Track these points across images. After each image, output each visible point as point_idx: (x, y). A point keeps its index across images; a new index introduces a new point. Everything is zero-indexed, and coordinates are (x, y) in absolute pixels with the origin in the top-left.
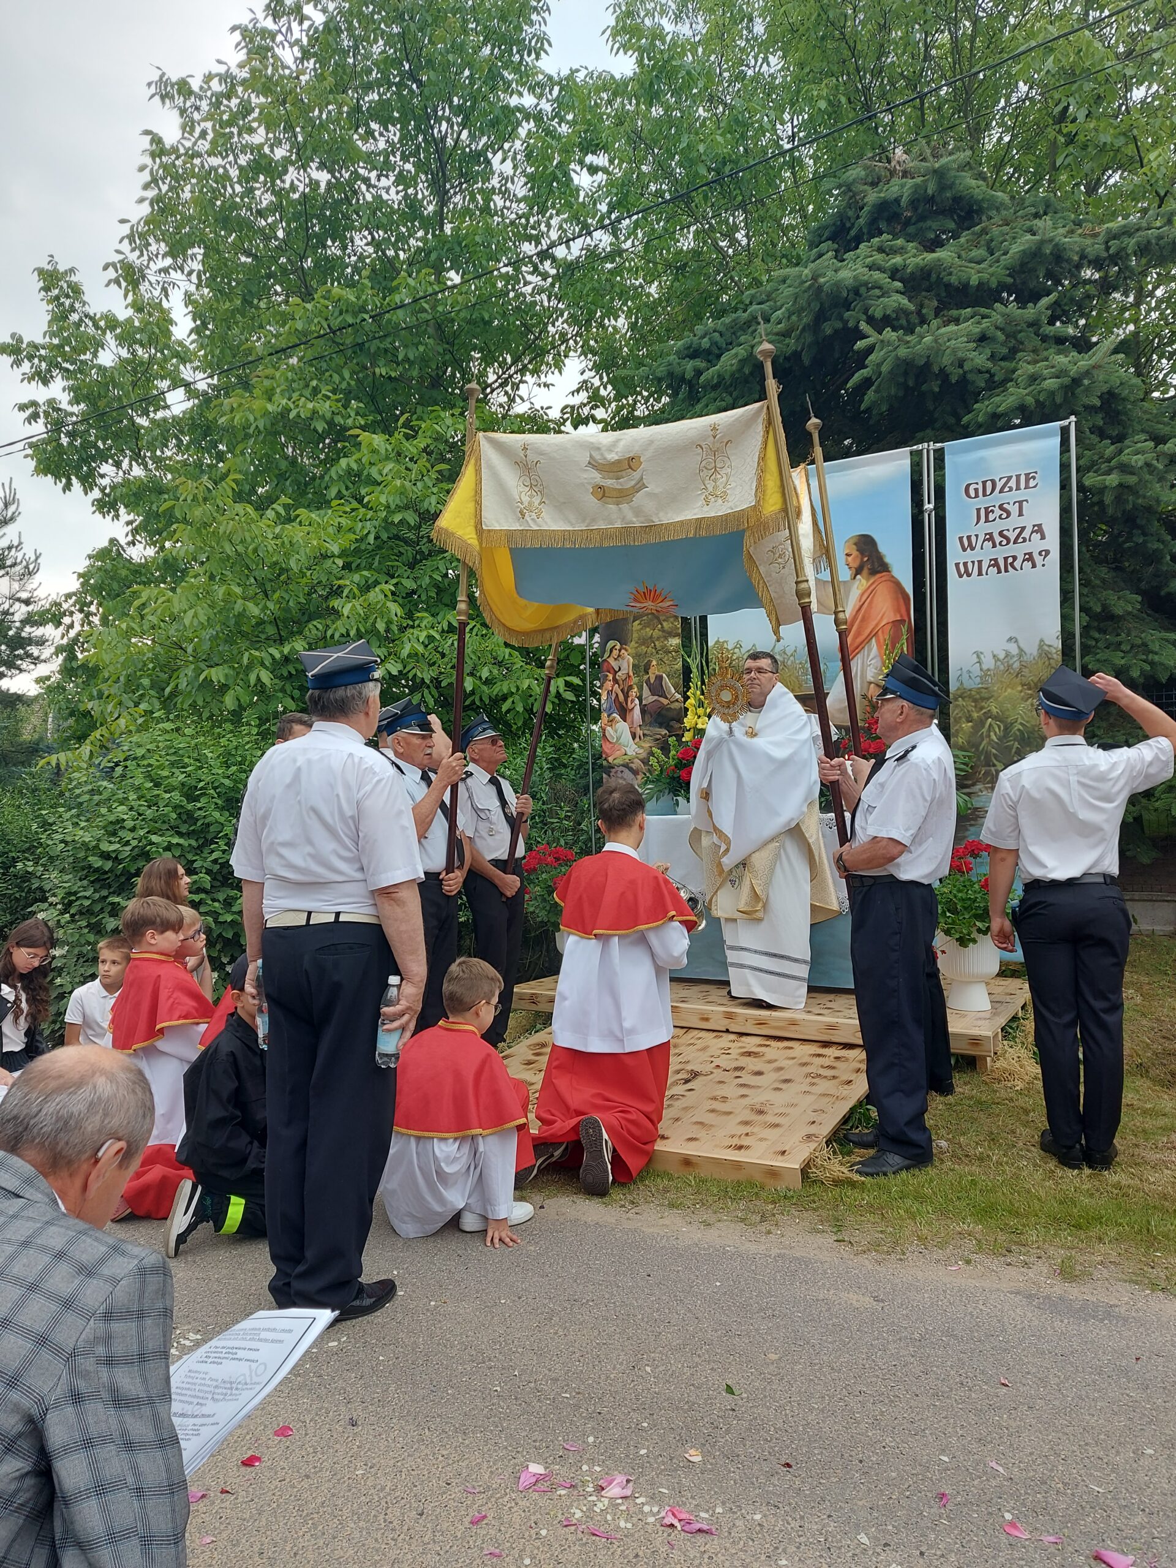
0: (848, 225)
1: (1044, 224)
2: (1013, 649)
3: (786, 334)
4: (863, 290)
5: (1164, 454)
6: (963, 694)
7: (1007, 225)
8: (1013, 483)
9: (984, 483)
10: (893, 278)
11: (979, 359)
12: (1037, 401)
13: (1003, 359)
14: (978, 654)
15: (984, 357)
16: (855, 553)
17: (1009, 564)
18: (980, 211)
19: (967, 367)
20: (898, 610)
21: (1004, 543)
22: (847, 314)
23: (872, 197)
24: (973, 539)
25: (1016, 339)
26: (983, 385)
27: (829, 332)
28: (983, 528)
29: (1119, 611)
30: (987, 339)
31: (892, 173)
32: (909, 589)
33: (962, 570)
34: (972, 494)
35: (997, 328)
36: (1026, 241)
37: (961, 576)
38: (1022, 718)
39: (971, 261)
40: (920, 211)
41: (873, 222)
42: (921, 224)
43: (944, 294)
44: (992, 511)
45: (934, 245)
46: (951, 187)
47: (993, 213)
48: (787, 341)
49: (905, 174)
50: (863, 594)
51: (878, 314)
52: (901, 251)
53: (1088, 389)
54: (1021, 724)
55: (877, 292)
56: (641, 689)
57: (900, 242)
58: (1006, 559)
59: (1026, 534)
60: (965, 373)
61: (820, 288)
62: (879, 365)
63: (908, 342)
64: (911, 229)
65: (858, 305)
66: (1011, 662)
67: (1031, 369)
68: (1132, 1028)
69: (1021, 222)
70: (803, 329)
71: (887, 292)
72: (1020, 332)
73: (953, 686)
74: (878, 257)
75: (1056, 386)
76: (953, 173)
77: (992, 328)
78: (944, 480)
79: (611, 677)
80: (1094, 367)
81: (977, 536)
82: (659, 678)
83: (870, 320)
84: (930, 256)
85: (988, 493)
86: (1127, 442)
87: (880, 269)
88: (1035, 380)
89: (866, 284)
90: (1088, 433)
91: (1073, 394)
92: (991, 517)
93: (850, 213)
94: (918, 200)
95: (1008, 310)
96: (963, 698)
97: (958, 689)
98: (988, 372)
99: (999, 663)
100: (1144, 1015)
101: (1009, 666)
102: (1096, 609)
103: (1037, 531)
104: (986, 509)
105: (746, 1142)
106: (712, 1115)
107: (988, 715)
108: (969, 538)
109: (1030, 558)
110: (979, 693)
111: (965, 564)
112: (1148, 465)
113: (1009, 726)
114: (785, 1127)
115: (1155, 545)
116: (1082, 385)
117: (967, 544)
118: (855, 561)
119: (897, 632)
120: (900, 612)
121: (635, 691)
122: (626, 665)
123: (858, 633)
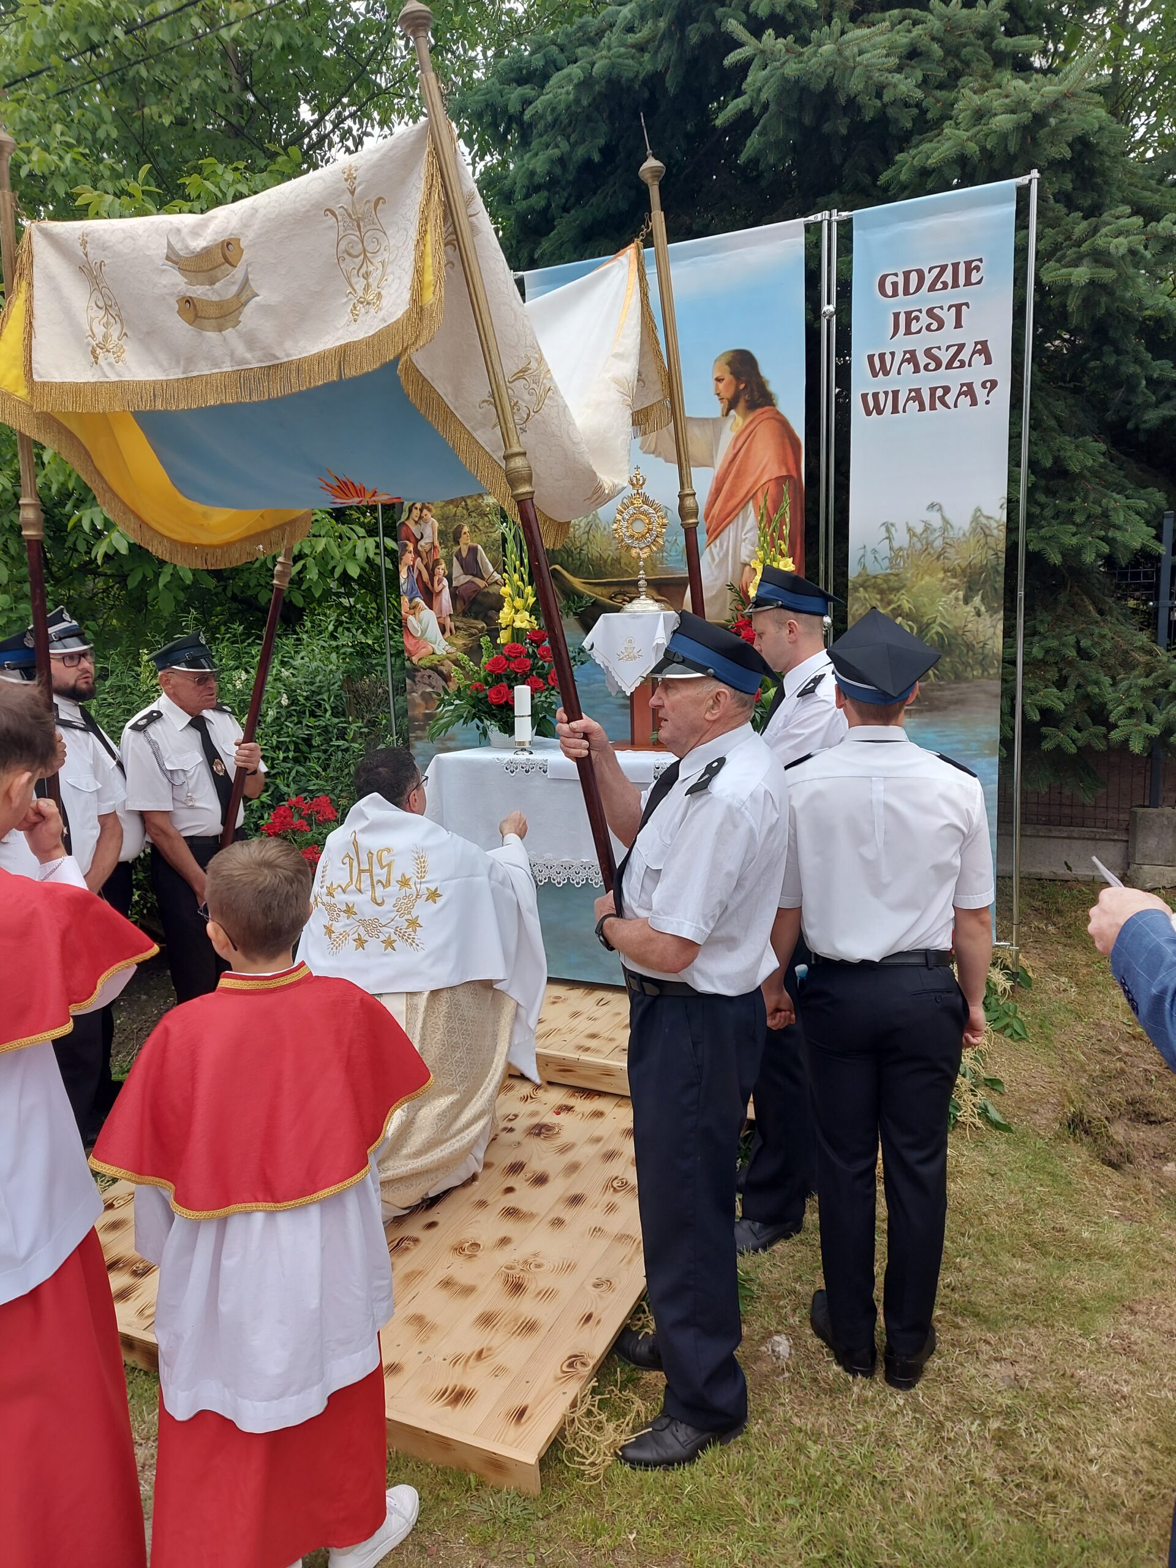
2: (936, 520)
5: (1157, 237)
6: (867, 583)
8: (948, 277)
9: (907, 275)
11: (905, 85)
12: (983, 149)
13: (941, 86)
14: (888, 527)
15: (911, 82)
16: (728, 377)
17: (939, 397)
19: (887, 97)
20: (784, 462)
21: (932, 366)
22: (718, 13)
24: (888, 358)
25: (959, 56)
26: (909, 125)
27: (695, 40)
28: (902, 343)
29: (1075, 468)
30: (920, 54)
33: (871, 404)
34: (889, 292)
35: (933, 39)
37: (868, 413)
38: (943, 617)
44: (917, 318)
48: (644, 56)
50: (737, 439)
51: (762, 11)
53: (1055, 132)
54: (942, 625)
56: (450, 565)
58: (933, 390)
59: (965, 355)
60: (885, 106)
62: (760, 90)
63: (801, 54)
66: (931, 538)
67: (977, 100)
68: (1063, 1038)
72: (965, 45)
73: (852, 571)
75: (1010, 126)
77: (927, 39)
78: (850, 270)
79: (411, 547)
80: (1065, 96)
81: (893, 354)
82: (473, 551)
83: (749, 19)
85: (912, 289)
86: (1106, 216)
88: (981, 117)
90: (1052, 201)
91: (1034, 139)
92: (915, 326)
95: (948, 11)
96: (865, 588)
97: (860, 575)
98: (918, 105)
99: (915, 539)
100: (1079, 1017)
101: (929, 544)
102: (1048, 463)
103: (980, 352)
104: (908, 314)
105: (474, 1378)
106: (444, 1294)
107: (898, 612)
108: (882, 356)
109: (968, 390)
110: (886, 581)
111: (875, 396)
112: (1132, 252)
113: (924, 629)
114: (543, 1332)
115: (1133, 369)
116: (1047, 124)
117: (879, 366)
118: (728, 390)
119: (780, 493)
120: (786, 465)
121: (442, 568)
122: (430, 530)
123: (731, 495)
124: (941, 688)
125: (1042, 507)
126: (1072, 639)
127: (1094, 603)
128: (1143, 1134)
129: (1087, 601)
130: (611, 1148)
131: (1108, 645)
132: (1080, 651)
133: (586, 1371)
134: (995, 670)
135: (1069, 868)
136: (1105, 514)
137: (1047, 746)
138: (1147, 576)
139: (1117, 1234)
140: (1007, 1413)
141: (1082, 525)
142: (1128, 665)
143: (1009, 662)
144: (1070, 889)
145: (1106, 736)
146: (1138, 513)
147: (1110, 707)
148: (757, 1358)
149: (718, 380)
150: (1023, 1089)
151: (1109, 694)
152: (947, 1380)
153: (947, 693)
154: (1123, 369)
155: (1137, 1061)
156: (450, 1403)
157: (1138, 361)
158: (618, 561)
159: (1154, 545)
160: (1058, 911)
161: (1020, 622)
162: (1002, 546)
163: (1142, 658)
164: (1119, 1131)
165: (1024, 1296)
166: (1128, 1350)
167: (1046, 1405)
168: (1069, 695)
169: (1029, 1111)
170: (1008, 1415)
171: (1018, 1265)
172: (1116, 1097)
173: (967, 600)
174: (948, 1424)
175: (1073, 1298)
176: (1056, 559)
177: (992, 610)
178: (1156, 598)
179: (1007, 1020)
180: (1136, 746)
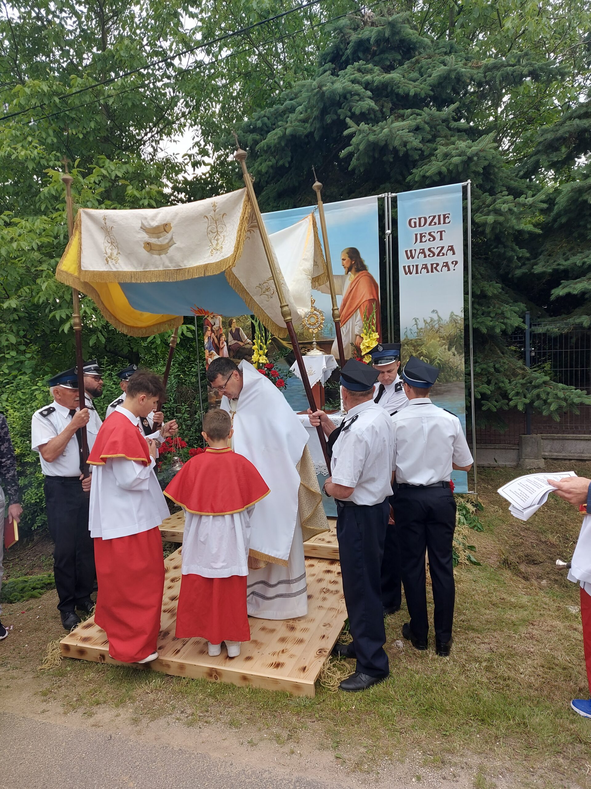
0: (341, 53)
1: (451, 59)
2: (435, 317)
3: (305, 121)
4: (348, 96)
5: (519, 204)
6: (408, 343)
7: (430, 58)
8: (436, 220)
9: (420, 219)
10: (366, 88)
11: (415, 142)
12: (448, 170)
13: (429, 141)
14: (416, 320)
15: (418, 141)
16: (347, 259)
17: (434, 268)
18: (414, 49)
19: (408, 147)
20: (372, 293)
21: (431, 255)
22: (340, 111)
23: (354, 37)
24: (413, 252)
25: (436, 129)
26: (418, 158)
27: (329, 121)
28: (419, 246)
29: (490, 294)
30: (419, 129)
31: (365, 23)
32: (378, 281)
33: (407, 270)
34: (413, 225)
35: (425, 122)
36: (441, 70)
37: (406, 274)
38: (440, 356)
39: (410, 80)
40: (381, 47)
41: (355, 52)
42: (382, 55)
43: (395, 100)
44: (425, 236)
45: (388, 69)
46: (398, 33)
47: (422, 50)
48: (306, 125)
49: (373, 24)
50: (352, 283)
51: (358, 112)
52: (370, 71)
53: (476, 163)
54: (439, 360)
55: (357, 98)
56: (227, 336)
57: (370, 66)
58: (432, 265)
59: (444, 251)
60: (407, 150)
61: (323, 93)
62: (358, 145)
63: (375, 131)
64: (376, 58)
65: (345, 105)
66: (434, 324)
67: (445, 149)
68: (498, 531)
69: (438, 57)
70: (315, 118)
71: (363, 98)
72: (438, 125)
73: (402, 337)
74: (358, 75)
75: (459, 161)
76: (399, 25)
77: (423, 122)
79: (209, 328)
80: (480, 150)
81: (415, 250)
82: (238, 330)
83: (353, 116)
84: (388, 76)
85: (422, 224)
86: (497, 195)
87: (359, 83)
88: (447, 156)
89: (350, 92)
90: (477, 189)
91: (468, 166)
92: (424, 239)
93: (342, 46)
94: (380, 40)
95: (431, 112)
96: (408, 345)
97: (405, 339)
98: (420, 150)
99: (427, 325)
100: (503, 522)
101: (433, 327)
102: (479, 293)
103: (450, 250)
104: (421, 234)
105: (282, 659)
106: (263, 633)
107: (421, 354)
108: (411, 251)
109: (446, 265)
110: (416, 342)
111: (409, 267)
112: (510, 210)
113: (432, 361)
114: (306, 642)
115: (510, 253)
116: (473, 161)
117: (410, 255)
118: (347, 263)
119: (371, 306)
120: (373, 294)
121: (224, 337)
122: (218, 322)
123: (350, 306)
124: (440, 386)
125: (477, 310)
126: (492, 364)
127: (500, 349)
128: (532, 569)
129: (497, 349)
130: (320, 578)
131: (506, 367)
132: (495, 369)
133: (327, 654)
134: (462, 378)
135: (496, 461)
136: (503, 313)
137: (484, 408)
138: (520, 338)
139: (525, 599)
140: (488, 660)
141: (494, 317)
142: (515, 375)
143: (468, 374)
144: (496, 470)
145: (508, 404)
146: (515, 312)
147: (509, 392)
148: (391, 648)
149: (343, 260)
150: (484, 550)
151: (508, 387)
152: (465, 651)
153: (443, 387)
154: (507, 253)
155: (528, 539)
156: (275, 667)
157: (513, 250)
158: (302, 334)
159: (522, 325)
160: (492, 480)
161: (472, 358)
162: (463, 327)
163: (521, 372)
164: (523, 568)
165: (490, 622)
166: (532, 638)
167: (503, 657)
168: (492, 387)
169: (486, 558)
170: (489, 661)
171: (488, 612)
172: (521, 553)
173: (449, 350)
174: (467, 665)
175: (510, 622)
176: (484, 331)
177: (460, 354)
178: (525, 347)
179: (475, 524)
180: (520, 408)
